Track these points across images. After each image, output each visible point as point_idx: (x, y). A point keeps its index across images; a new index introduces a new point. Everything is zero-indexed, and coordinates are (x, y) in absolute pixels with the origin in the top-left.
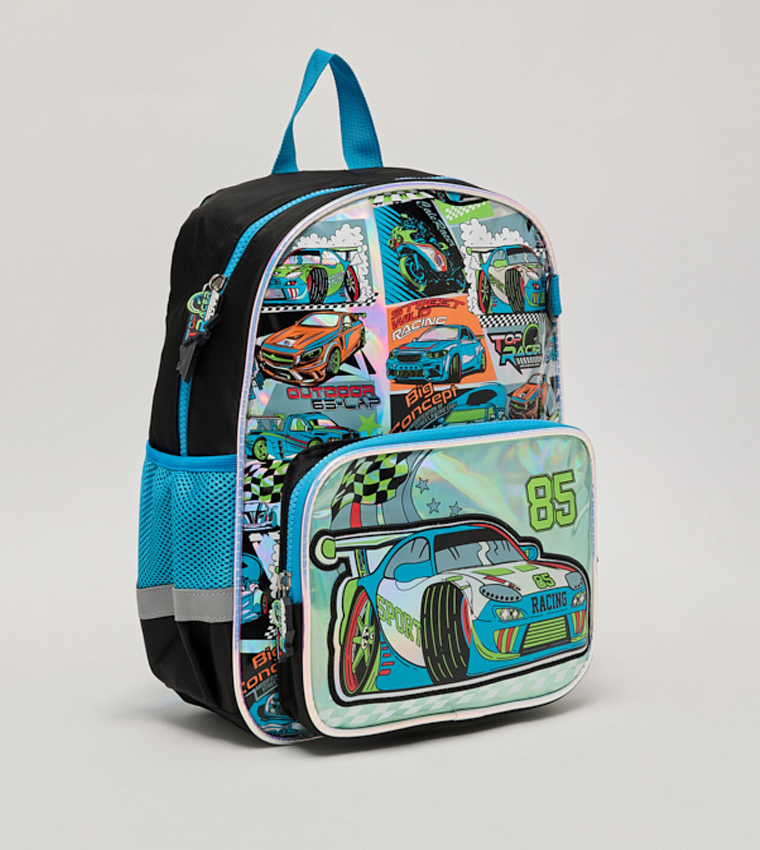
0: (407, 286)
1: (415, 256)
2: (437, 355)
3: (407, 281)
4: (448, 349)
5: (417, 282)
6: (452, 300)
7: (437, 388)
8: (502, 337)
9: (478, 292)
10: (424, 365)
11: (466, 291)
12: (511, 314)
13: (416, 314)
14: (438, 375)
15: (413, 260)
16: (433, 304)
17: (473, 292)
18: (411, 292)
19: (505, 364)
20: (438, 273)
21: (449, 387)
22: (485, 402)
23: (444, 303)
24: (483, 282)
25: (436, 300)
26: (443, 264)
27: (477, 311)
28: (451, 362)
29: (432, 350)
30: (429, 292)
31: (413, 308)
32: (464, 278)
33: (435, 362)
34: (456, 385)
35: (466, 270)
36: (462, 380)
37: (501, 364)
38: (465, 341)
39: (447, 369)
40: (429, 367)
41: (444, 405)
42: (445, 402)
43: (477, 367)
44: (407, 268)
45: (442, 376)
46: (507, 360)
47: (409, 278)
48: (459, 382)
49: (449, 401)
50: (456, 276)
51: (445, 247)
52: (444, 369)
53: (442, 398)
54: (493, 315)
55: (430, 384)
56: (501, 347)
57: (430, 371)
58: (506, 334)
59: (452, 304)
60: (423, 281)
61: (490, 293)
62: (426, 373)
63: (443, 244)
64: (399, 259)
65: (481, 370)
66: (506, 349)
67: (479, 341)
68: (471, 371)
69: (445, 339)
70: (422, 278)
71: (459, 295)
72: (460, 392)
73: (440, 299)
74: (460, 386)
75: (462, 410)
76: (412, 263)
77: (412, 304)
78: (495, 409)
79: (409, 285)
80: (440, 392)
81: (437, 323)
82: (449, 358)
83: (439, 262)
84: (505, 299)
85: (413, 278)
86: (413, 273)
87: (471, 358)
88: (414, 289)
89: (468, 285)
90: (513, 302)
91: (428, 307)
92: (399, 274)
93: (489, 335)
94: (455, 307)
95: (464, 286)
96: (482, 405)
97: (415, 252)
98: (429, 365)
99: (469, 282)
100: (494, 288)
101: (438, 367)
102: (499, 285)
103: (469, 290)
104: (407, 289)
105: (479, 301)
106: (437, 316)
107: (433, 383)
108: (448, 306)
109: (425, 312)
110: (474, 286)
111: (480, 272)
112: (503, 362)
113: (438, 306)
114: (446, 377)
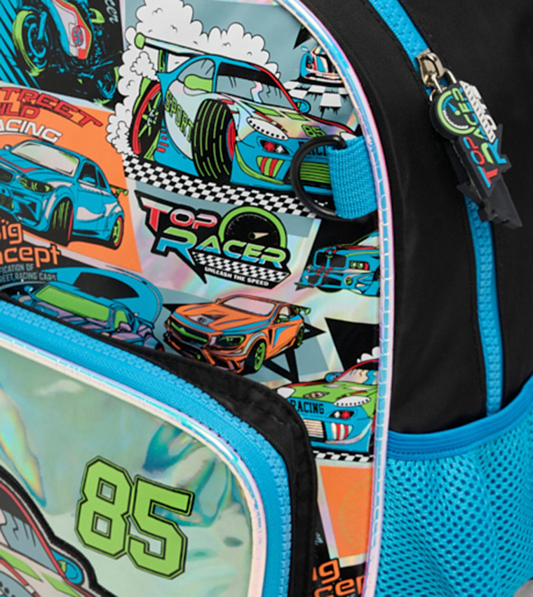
0: (14, 58)
1: (44, 16)
2: (34, 186)
3: (18, 51)
4: (55, 184)
5: (32, 58)
6: (79, 111)
7: (29, 238)
8: (167, 209)
9: (135, 116)
10: (15, 193)
11: (111, 105)
12: (192, 178)
13: (16, 107)
14: (33, 219)
15: (38, 21)
16: (44, 104)
17: (124, 113)
18: (18, 70)
19: (165, 254)
20: (69, 58)
21: (47, 244)
22: (110, 298)
23: (64, 111)
24: (152, 103)
25: (52, 99)
26: (83, 47)
27: (123, 146)
28: (57, 208)
29: (29, 175)
30: (43, 82)
31: (14, 97)
32: (114, 82)
33: (31, 196)
34: (59, 247)
35: (121, 71)
36: (72, 244)
37: (154, 250)
38: (87, 185)
39: (47, 214)
40: (23, 201)
41: (35, 269)
42: (38, 265)
43: (103, 236)
44: (25, 30)
45: (38, 222)
46: (169, 249)
47: (22, 47)
48: (65, 245)
49: (44, 266)
50: (99, 74)
51: (100, 19)
52: (42, 213)
53: (33, 256)
54: (154, 165)
55: (19, 226)
56: (160, 225)
57: (22, 205)
58: (176, 206)
59: (77, 117)
60: (41, 60)
61: (159, 125)
62: (16, 207)
63: (98, 14)
64: (17, 11)
65: (110, 244)
66: (170, 231)
67: (116, 195)
68: (89, 237)
69: (53, 168)
70: (41, 55)
71: (97, 107)
72: (65, 262)
73: (59, 101)
74: (65, 252)
75: (65, 291)
76: (34, 25)
77: (15, 90)
78: (131, 316)
79: (18, 57)
80: (33, 246)
81: (44, 136)
82: (53, 199)
83: (77, 39)
84: (186, 148)
85: (28, 49)
86: (30, 41)
87: (96, 216)
88: (25, 68)
89: (119, 98)
90: (202, 160)
91: (37, 106)
92: (10, 35)
93: (139, 194)
94: (81, 124)
95: (110, 95)
96: (101, 300)
97: (46, 9)
98: (21, 195)
99: (122, 91)
100: (170, 120)
101: (33, 205)
102: (182, 120)
103: (118, 105)
104: (13, 63)
105: (131, 130)
106: (46, 124)
107: (25, 228)
108: (69, 117)
109: (30, 112)
110: (130, 103)
111: (153, 83)
112: (161, 248)
113: (52, 110)
114: (43, 226)
